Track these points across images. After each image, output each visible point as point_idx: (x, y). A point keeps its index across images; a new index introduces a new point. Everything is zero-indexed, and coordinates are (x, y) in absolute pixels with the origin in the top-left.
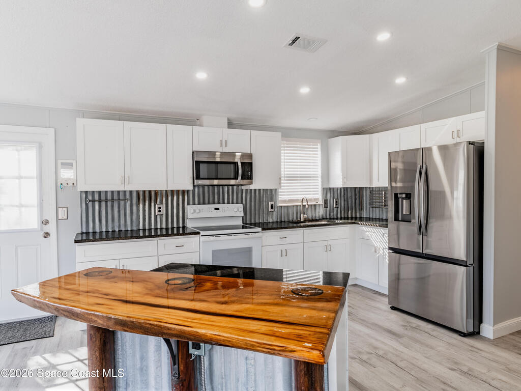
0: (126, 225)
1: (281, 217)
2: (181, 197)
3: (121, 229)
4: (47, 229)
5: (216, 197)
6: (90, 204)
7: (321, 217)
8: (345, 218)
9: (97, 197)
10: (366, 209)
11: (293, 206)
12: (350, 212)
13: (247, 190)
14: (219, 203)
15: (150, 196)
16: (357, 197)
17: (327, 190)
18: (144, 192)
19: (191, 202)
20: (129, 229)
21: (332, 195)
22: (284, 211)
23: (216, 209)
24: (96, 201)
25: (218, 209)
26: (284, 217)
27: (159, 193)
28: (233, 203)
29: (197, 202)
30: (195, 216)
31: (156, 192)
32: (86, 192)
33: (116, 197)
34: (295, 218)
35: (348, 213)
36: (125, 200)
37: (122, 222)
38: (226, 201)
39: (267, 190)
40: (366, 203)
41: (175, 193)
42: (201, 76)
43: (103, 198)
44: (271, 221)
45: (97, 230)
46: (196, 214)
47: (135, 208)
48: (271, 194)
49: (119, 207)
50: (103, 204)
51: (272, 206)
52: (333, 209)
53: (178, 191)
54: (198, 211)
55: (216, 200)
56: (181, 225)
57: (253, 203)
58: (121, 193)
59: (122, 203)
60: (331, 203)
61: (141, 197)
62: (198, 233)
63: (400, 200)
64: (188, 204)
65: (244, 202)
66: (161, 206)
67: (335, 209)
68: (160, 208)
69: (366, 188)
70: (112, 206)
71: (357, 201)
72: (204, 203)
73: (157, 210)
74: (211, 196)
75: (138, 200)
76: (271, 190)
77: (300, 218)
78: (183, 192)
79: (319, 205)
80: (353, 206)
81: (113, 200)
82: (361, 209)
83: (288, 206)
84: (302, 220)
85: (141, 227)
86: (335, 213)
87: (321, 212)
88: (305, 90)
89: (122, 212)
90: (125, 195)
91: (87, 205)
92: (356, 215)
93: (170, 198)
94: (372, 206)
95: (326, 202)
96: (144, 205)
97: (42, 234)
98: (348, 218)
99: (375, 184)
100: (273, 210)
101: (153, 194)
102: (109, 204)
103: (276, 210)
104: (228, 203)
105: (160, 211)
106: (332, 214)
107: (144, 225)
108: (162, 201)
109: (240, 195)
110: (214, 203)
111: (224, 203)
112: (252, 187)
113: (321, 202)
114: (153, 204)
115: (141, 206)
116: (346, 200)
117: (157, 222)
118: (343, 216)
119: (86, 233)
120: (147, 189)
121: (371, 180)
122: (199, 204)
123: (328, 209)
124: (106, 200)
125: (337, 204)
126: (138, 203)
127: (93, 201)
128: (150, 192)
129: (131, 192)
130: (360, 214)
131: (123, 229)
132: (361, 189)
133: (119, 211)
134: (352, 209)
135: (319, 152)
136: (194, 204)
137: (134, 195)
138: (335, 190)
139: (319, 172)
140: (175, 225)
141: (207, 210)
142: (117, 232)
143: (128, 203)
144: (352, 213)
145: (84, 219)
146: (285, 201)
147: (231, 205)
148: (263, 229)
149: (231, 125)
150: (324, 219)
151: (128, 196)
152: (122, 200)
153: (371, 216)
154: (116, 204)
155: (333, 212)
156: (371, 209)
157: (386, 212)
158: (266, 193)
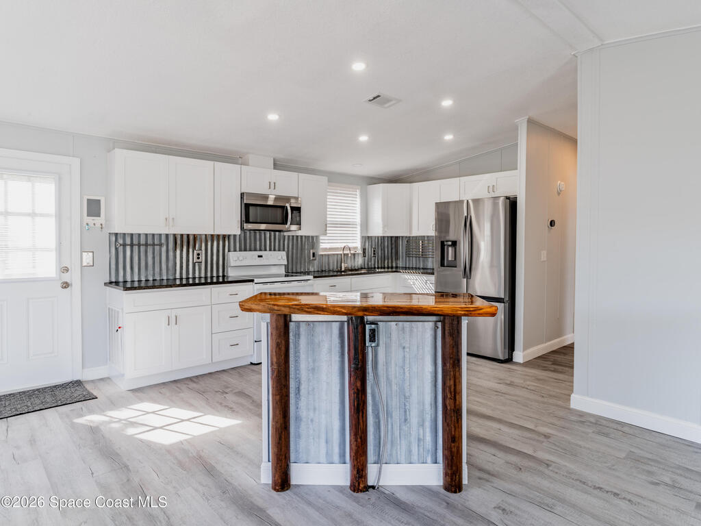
0: (161, 274)
1: (322, 266)
2: (221, 243)
3: (155, 278)
4: (66, 277)
5: (258, 243)
6: (121, 249)
7: (359, 267)
8: (381, 268)
9: (128, 241)
10: (403, 258)
11: (334, 254)
12: (386, 261)
13: (289, 236)
14: (260, 250)
15: (188, 241)
16: (393, 247)
17: (366, 239)
18: (182, 235)
19: (232, 249)
20: (165, 278)
21: (370, 244)
22: (325, 260)
23: (259, 256)
24: (128, 245)
25: (261, 256)
26: (325, 267)
27: (198, 238)
28: (275, 250)
29: (238, 249)
30: (238, 263)
31: (195, 237)
32: (116, 235)
33: (150, 241)
34: (335, 267)
35: (384, 263)
36: (161, 245)
37: (157, 269)
38: (268, 249)
39: (309, 237)
40: (402, 253)
41: (215, 238)
42: (273, 117)
43: (135, 242)
44: (312, 270)
45: (129, 279)
46: (238, 262)
47: (171, 254)
48: (312, 241)
49: (154, 253)
50: (136, 248)
51: (314, 254)
52: (371, 259)
53: (218, 236)
54: (241, 258)
55: (258, 247)
56: (221, 274)
57: (294, 251)
58: (155, 237)
59: (157, 248)
60: (369, 252)
61: (179, 242)
62: (252, 281)
63: (446, 247)
64: (229, 251)
65: (286, 249)
66: (199, 252)
67: (373, 258)
68: (198, 254)
69: (402, 237)
70: (146, 252)
71: (393, 251)
72: (245, 250)
73: (195, 256)
74: (253, 242)
76: (312, 237)
77: (341, 267)
78: (224, 237)
79: (358, 254)
80: (390, 255)
81: (146, 245)
82: (397, 259)
83: (328, 255)
84: (343, 269)
85: (178, 276)
86: (373, 262)
87: (359, 261)
88: (364, 138)
89: (157, 259)
90: (160, 239)
91: (117, 249)
92: (392, 265)
93: (209, 244)
94: (408, 255)
95: (364, 250)
96: (182, 251)
97: (59, 284)
98: (384, 268)
99: (415, 233)
100: (315, 258)
101: (191, 238)
102: (142, 248)
103: (317, 258)
104: (270, 250)
105: (198, 258)
106: (370, 263)
107: (181, 273)
108: (201, 246)
109: (282, 242)
110: (255, 250)
111: (265, 250)
112: (300, 233)
113: (360, 251)
114: (191, 250)
115: (178, 252)
116: (383, 250)
117: (195, 270)
118: (380, 266)
119: (115, 282)
120: (185, 232)
121: (410, 230)
122: (240, 250)
123: (366, 258)
124: (139, 245)
125: (374, 254)
126: (174, 248)
127: (124, 245)
128: (188, 235)
129: (167, 235)
130: (396, 264)
131: (158, 279)
132: (397, 237)
133: (154, 258)
134: (388, 259)
135: (358, 200)
136: (235, 250)
137: (171, 240)
138: (373, 239)
139: (358, 219)
140: (215, 274)
141: (250, 257)
142: (151, 281)
143: (164, 249)
144: (388, 263)
145: (113, 266)
146: (325, 249)
147: (272, 252)
148: (315, 277)
149: (277, 165)
150: (362, 268)
151: (163, 241)
152: (157, 245)
153: (407, 266)
154: (150, 249)
155: (371, 261)
156: (407, 258)
157: (424, 261)
158: (308, 240)
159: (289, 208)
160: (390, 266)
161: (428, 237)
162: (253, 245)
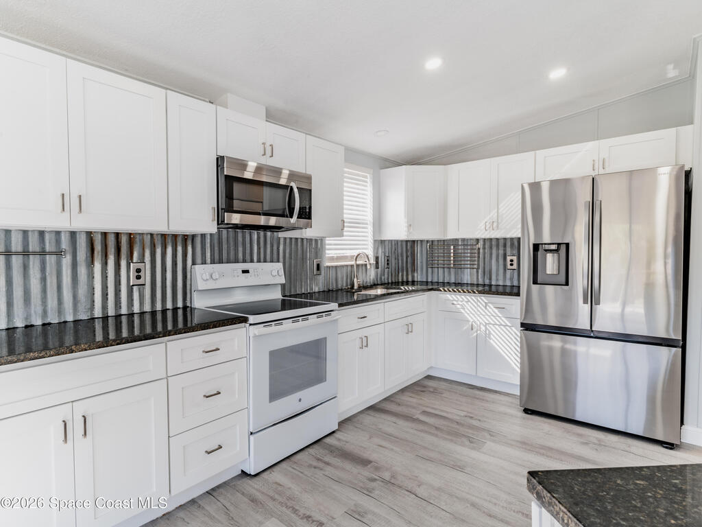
0: (60, 311)
1: (328, 284)
2: (180, 249)
3: (48, 320)
5: (240, 249)
7: (372, 283)
10: (422, 270)
11: (343, 266)
12: (400, 274)
13: (285, 239)
14: (244, 261)
15: (118, 246)
16: (409, 253)
17: (379, 244)
18: (105, 235)
19: (199, 260)
20: (70, 318)
21: (383, 250)
22: (332, 273)
23: (244, 272)
25: (247, 272)
26: (332, 284)
27: (138, 240)
28: (265, 261)
29: (208, 260)
30: (211, 285)
31: (131, 237)
33: (34, 245)
34: (344, 285)
36: (59, 253)
37: (52, 303)
38: (255, 259)
40: (422, 262)
41: (169, 241)
44: (317, 290)
46: (211, 282)
47: (82, 271)
48: (316, 245)
49: (43, 269)
51: (318, 266)
52: (384, 271)
53: (175, 236)
54: (215, 276)
55: (240, 256)
56: (180, 304)
57: (293, 262)
58: (47, 237)
59: (51, 259)
60: (382, 261)
61: (98, 248)
62: (245, 320)
64: (194, 263)
65: (281, 259)
66: (140, 266)
67: (386, 270)
68: (138, 271)
69: (421, 241)
70: (25, 267)
71: (409, 259)
72: (221, 262)
73: (133, 274)
74: (232, 248)
75: (89, 254)
76: (316, 241)
78: (185, 238)
79: (371, 264)
80: (404, 265)
81: (26, 253)
82: (413, 271)
83: (336, 267)
84: (356, 287)
85: (98, 312)
86: (386, 276)
87: (372, 275)
89: (51, 281)
90: (58, 242)
92: (407, 278)
94: (431, 265)
95: (377, 259)
96: (105, 264)
98: (398, 283)
100: (318, 272)
101: (124, 240)
102: (16, 261)
103: (323, 272)
104: (259, 261)
105: (138, 277)
106: (383, 278)
107: (104, 307)
108: (144, 256)
109: (275, 248)
110: (236, 261)
111: (252, 261)
113: (372, 260)
114: (123, 263)
115: (98, 267)
116: (397, 258)
117: (132, 300)
118: (394, 280)
120: (112, 228)
122: (213, 262)
123: (379, 270)
125: (388, 264)
126: (89, 259)
128: (118, 235)
129: (73, 234)
130: (413, 277)
131: (54, 321)
132: (414, 243)
133: (43, 279)
135: (369, 188)
136: (204, 262)
137: (82, 242)
138: (387, 244)
139: (369, 216)
142: (40, 329)
143: (66, 261)
144: (402, 275)
146: (332, 259)
147: (262, 265)
148: (341, 305)
150: (375, 284)
151: (65, 244)
152: (51, 253)
153: (430, 280)
154: (34, 262)
155: (384, 275)
156: (430, 270)
157: (456, 274)
158: (311, 245)
159: (296, 190)
160: (405, 279)
161: (463, 240)
162: (232, 253)
